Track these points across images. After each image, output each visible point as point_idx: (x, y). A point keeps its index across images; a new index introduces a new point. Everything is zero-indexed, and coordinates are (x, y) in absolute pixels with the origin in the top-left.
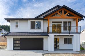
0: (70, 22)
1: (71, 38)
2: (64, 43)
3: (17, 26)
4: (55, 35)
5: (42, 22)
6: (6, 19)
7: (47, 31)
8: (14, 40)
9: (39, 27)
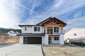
0: (58, 27)
1: (59, 37)
2: (55, 40)
3: (26, 30)
4: (49, 35)
5: (41, 27)
6: (19, 25)
7: (44, 33)
8: (24, 38)
9: (39, 30)
